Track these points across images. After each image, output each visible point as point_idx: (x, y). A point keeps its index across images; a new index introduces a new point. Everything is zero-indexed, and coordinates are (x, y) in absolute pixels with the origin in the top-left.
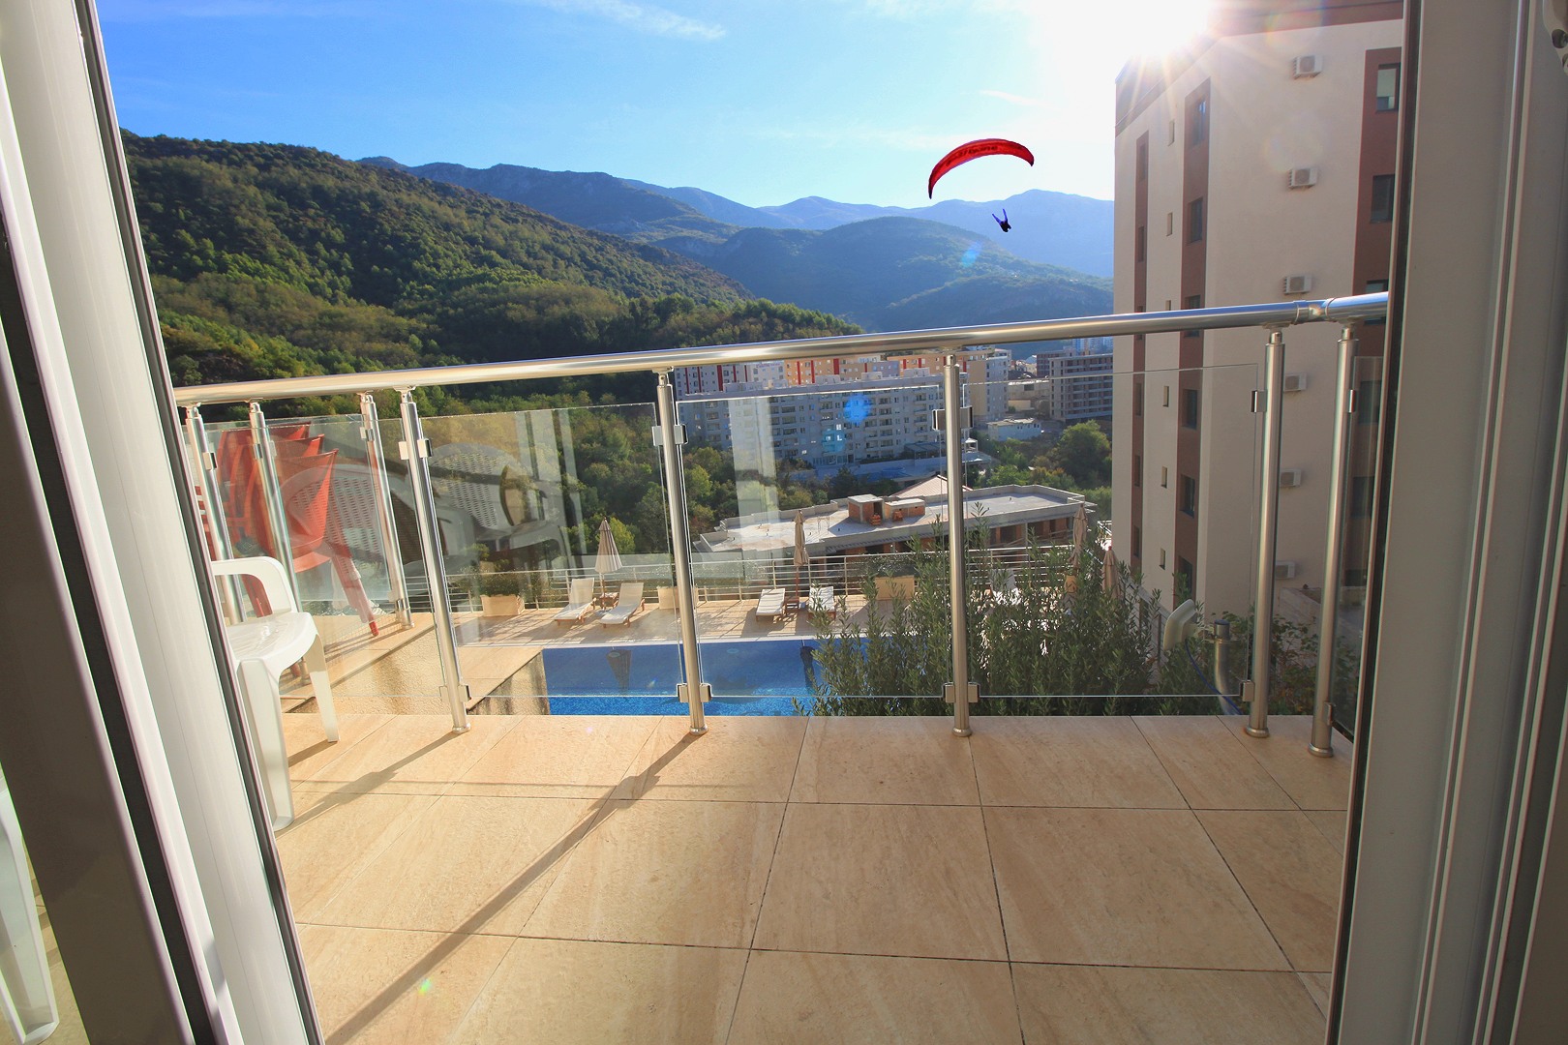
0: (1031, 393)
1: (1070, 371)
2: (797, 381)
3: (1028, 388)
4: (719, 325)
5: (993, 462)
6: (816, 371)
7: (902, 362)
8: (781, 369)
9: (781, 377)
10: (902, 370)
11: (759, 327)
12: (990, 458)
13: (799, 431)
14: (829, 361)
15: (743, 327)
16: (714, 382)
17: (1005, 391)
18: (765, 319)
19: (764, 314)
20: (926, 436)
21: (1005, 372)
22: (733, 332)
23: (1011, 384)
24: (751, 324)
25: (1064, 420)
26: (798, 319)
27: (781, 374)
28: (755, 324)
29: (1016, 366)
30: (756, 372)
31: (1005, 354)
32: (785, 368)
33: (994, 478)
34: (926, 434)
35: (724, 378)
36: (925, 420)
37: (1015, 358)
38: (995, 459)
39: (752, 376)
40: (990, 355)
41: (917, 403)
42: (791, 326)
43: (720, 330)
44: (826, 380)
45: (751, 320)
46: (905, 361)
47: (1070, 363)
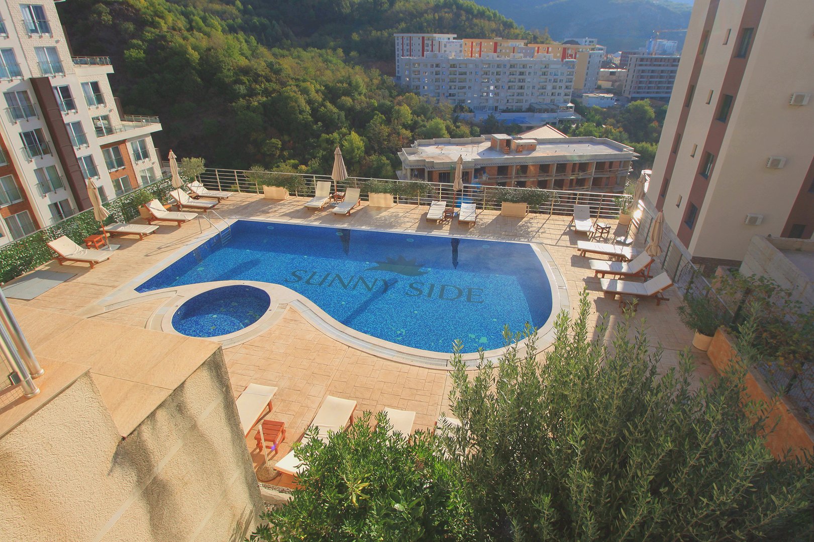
0: (614, 78)
1: (641, 65)
2: (470, 55)
3: (612, 73)
4: (426, 12)
5: (582, 120)
6: (482, 49)
7: (536, 49)
8: (461, 46)
9: (461, 51)
10: (536, 54)
11: (451, 15)
12: (580, 117)
13: (467, 87)
14: (491, 43)
15: (440, 14)
16: (419, 51)
17: (598, 74)
18: (455, 10)
19: (454, 7)
20: (544, 99)
21: (600, 62)
22: (434, 17)
23: (602, 70)
24: (446, 13)
25: (630, 97)
26: (475, 12)
27: (461, 49)
28: (448, 13)
29: (607, 58)
30: (445, 46)
31: (602, 49)
32: (463, 45)
33: (580, 130)
34: (544, 97)
35: (426, 48)
36: (545, 89)
37: (607, 53)
38: (583, 118)
39: (443, 49)
40: (593, 49)
41: (542, 77)
42: (471, 17)
43: (426, 15)
44: (488, 56)
45: (446, 10)
46: (538, 48)
47: (642, 60)
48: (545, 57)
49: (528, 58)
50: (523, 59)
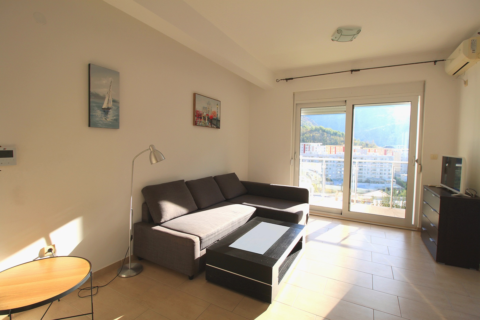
2: (330, 153)
4: (306, 133)
5: (402, 189)
6: (336, 150)
7: (368, 150)
8: (325, 148)
9: (325, 151)
10: (368, 153)
11: (319, 134)
12: (400, 187)
13: (329, 169)
14: (341, 147)
15: (313, 134)
16: (302, 150)
18: (321, 132)
19: (321, 131)
20: (375, 176)
22: (310, 136)
24: (316, 133)
26: (332, 133)
27: (325, 150)
28: (317, 133)
30: (316, 148)
32: (326, 148)
33: (401, 194)
34: (375, 175)
35: (305, 149)
36: (375, 170)
38: (402, 188)
39: (315, 150)
40: (403, 151)
42: (329, 135)
43: (306, 135)
44: (340, 153)
45: (316, 132)
46: (369, 150)
48: (374, 154)
49: (363, 155)
50: (361, 155)
